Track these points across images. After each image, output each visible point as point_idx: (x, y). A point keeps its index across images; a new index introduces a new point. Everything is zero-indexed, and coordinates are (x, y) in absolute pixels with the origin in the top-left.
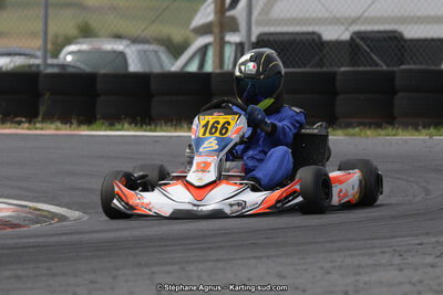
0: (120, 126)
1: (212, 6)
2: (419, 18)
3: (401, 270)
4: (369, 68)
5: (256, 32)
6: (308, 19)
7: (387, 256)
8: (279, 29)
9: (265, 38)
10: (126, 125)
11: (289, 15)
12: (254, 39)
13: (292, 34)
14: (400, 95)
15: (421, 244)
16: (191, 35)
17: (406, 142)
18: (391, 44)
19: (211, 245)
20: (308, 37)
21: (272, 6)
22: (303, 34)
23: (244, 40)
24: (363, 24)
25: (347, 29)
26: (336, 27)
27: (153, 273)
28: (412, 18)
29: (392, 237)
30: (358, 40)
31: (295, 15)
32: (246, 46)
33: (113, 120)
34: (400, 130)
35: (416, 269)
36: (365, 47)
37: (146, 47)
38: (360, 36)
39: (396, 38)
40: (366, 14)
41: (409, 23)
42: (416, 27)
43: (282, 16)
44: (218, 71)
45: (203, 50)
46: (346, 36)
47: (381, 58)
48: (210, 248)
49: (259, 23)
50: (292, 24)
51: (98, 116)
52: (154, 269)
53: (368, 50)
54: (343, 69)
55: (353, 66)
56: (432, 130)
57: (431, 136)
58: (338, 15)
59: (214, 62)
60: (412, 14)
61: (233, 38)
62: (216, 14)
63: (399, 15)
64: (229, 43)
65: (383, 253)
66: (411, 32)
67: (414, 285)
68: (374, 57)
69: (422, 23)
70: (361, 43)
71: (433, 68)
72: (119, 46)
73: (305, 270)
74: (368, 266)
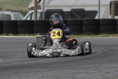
0: (9, 35)
1: (34, 2)
2: (89, 5)
3: (86, 74)
4: (76, 19)
5: (46, 9)
6: (59, 6)
7: (82, 70)
8: (52, 8)
9: (48, 11)
10: (11, 35)
11: (54, 5)
12: (45, 11)
13: (55, 9)
14: (84, 26)
15: (91, 67)
16: (28, 10)
17: (86, 39)
18: (81, 12)
19: (35, 67)
20: (59, 10)
21: (50, 2)
22: (58, 9)
23: (42, 11)
24: (74, 7)
25: (70, 8)
26: (67, 8)
27: (20, 75)
28: (87, 5)
29: (83, 65)
30: (73, 11)
31: (56, 5)
32: (43, 13)
33: (7, 33)
34: (84, 35)
35: (90, 74)
36: (75, 13)
37: (16, 13)
38: (73, 10)
39: (83, 11)
40: (75, 4)
41: (86, 7)
42: (88, 8)
43: (53, 5)
44: (35, 20)
45: (31, 14)
46: (70, 10)
47: (79, 16)
48: (35, 68)
49: (46, 7)
50: (55, 7)
51: (4, 32)
52: (20, 74)
53: (75, 14)
54: (69, 19)
55: (72, 18)
56: (93, 35)
57: (93, 37)
58: (68, 5)
59: (34, 17)
60: (87, 4)
61: (39, 11)
62: (35, 4)
63: (84, 4)
64: (38, 12)
65: (81, 69)
66: (87, 9)
67: (89, 78)
68: (77, 16)
69: (90, 7)
70: (74, 12)
71: (93, 19)
72: (9, 13)
73: (60, 74)
74: (77, 73)
